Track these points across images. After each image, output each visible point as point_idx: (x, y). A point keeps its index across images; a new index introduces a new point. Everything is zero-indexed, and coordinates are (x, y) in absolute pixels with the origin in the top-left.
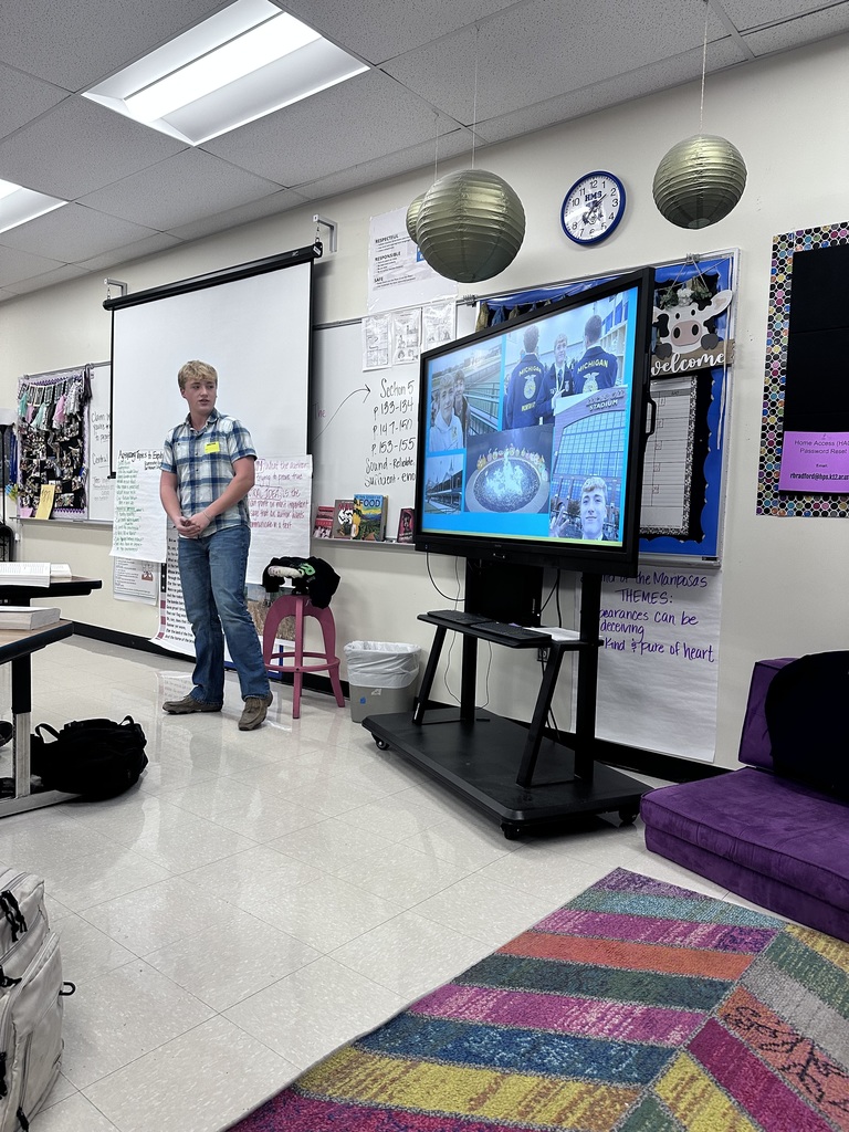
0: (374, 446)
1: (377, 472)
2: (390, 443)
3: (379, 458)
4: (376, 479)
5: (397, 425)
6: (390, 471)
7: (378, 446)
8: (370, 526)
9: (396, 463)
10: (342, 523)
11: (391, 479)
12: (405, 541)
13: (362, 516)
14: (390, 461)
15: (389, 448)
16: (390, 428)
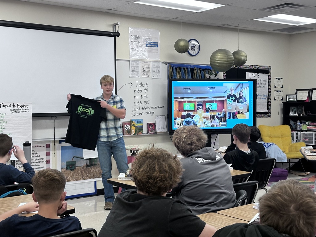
0: (135, 103)
1: (136, 111)
2: (141, 102)
3: (137, 107)
4: (136, 114)
5: (143, 96)
6: (141, 111)
7: (136, 103)
8: (139, 129)
9: (143, 109)
10: (126, 130)
11: (142, 114)
12: (152, 133)
13: (136, 127)
14: (141, 108)
15: (140, 104)
16: (140, 97)
